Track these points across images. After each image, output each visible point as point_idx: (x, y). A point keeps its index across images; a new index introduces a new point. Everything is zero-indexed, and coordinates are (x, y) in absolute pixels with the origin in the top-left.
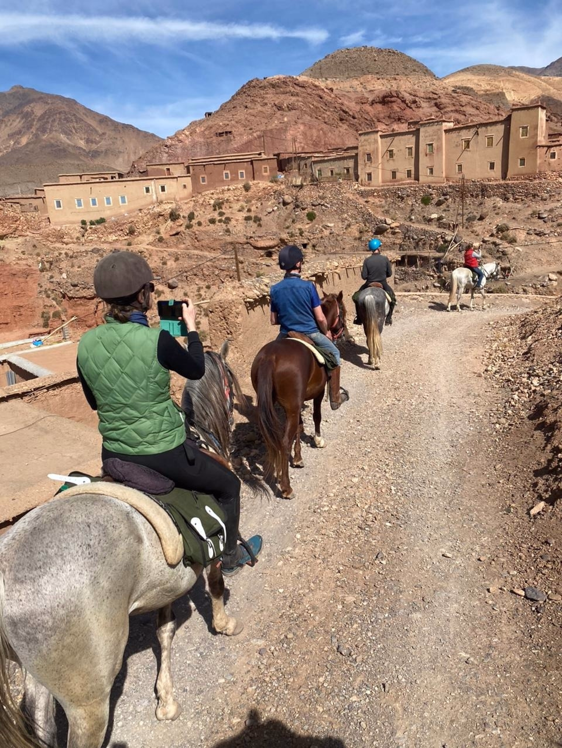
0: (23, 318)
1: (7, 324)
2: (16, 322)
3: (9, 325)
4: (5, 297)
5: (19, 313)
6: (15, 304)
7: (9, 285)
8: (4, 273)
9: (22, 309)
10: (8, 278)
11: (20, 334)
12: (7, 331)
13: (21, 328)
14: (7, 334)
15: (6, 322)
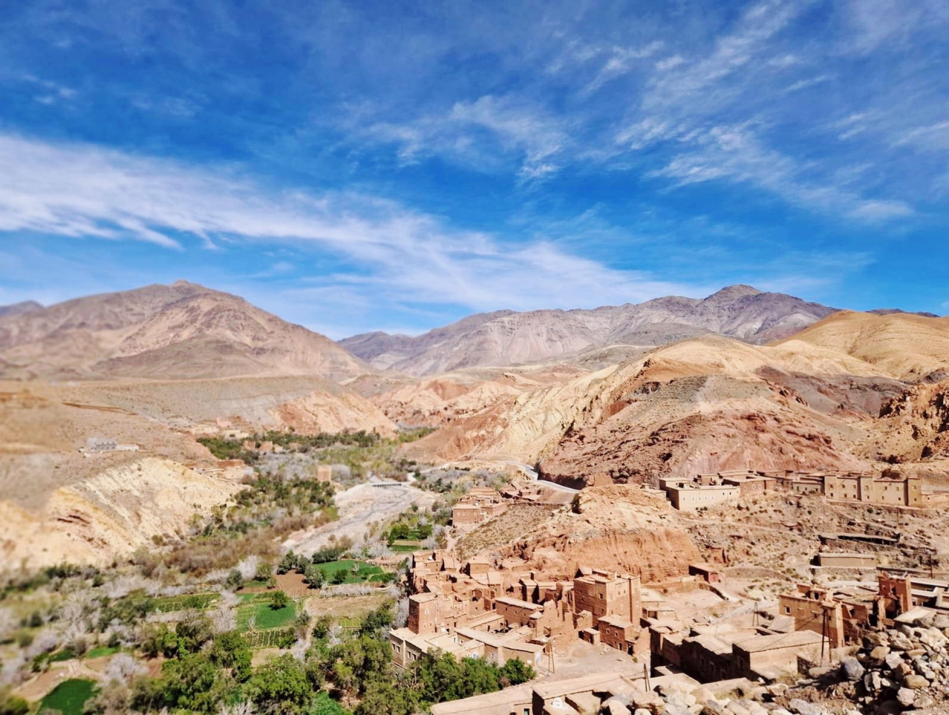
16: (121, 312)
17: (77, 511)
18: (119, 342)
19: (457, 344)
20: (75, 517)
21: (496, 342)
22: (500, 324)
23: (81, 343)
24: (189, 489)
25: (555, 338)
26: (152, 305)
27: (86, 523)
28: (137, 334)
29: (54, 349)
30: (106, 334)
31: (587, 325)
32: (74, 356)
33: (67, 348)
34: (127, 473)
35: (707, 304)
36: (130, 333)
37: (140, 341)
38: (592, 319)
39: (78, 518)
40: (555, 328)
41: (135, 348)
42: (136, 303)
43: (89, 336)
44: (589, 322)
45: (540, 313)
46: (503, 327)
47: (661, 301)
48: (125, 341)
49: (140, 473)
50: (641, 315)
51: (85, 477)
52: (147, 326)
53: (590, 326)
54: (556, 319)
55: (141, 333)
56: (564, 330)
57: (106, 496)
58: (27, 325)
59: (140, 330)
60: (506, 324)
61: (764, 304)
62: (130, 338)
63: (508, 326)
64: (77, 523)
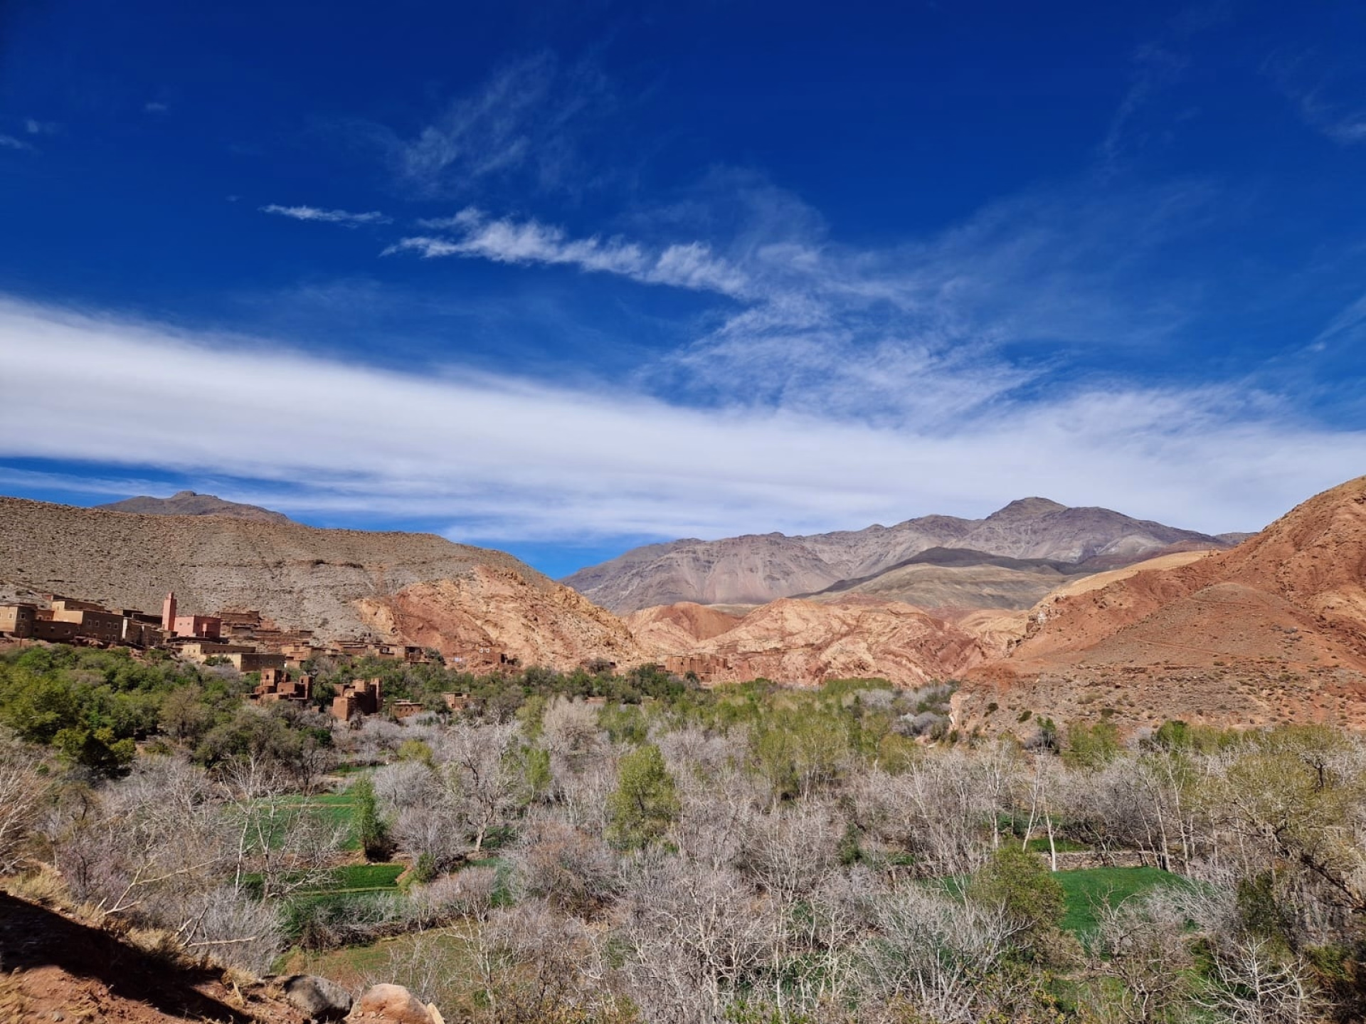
19: (626, 587)
21: (687, 582)
22: (691, 555)
25: (777, 576)
31: (820, 556)
35: (993, 524)
38: (826, 548)
40: (776, 560)
44: (822, 551)
45: (750, 539)
46: (696, 559)
47: (922, 522)
50: (900, 539)
53: (825, 557)
54: (775, 548)
56: (789, 564)
60: (700, 555)
61: (1079, 524)
63: (703, 557)
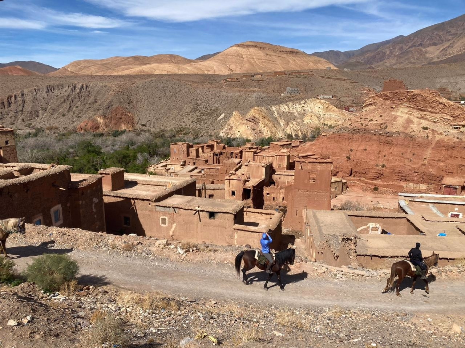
0: (462, 172)
1: (452, 173)
2: (457, 174)
3: (454, 174)
4: (456, 158)
5: (461, 169)
6: (460, 164)
7: (460, 153)
8: (460, 146)
9: (463, 167)
10: (461, 149)
11: (459, 181)
12: (451, 177)
13: (460, 177)
14: (451, 178)
15: (452, 172)
16: (443, 34)
17: (255, 117)
18: (437, 53)
20: (253, 119)
23: (416, 55)
24: (326, 116)
26: (463, 27)
27: (257, 123)
28: (449, 47)
29: (402, 60)
30: (431, 49)
32: (411, 63)
33: (407, 59)
34: (297, 105)
36: (444, 47)
37: (450, 51)
39: (254, 120)
41: (446, 55)
42: (453, 27)
43: (421, 50)
48: (440, 52)
49: (304, 105)
51: (273, 104)
52: (455, 41)
55: (451, 46)
57: (278, 114)
58: (394, 49)
59: (451, 44)
62: (444, 49)
64: (253, 122)
